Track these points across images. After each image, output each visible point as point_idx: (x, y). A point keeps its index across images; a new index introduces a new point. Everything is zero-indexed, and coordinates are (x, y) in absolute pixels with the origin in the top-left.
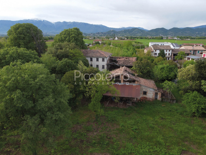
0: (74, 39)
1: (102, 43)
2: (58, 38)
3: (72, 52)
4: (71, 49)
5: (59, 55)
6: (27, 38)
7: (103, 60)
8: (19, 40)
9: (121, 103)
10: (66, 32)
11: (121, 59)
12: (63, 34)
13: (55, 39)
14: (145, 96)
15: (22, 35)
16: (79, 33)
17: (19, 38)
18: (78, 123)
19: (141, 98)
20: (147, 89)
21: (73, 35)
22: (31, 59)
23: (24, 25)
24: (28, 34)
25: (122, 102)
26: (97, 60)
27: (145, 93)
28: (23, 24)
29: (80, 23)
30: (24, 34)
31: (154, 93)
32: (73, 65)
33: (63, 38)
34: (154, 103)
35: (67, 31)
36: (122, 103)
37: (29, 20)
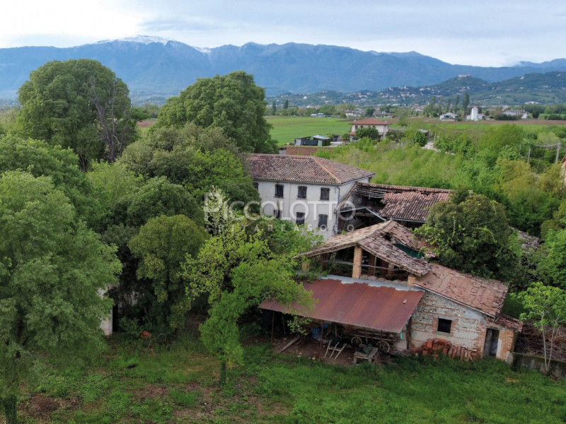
0: (228, 113)
1: (388, 134)
2: (172, 110)
3: (203, 158)
4: (203, 151)
5: (156, 169)
6: (75, 112)
7: (325, 195)
8: (50, 117)
9: (335, 349)
10: (203, 88)
11: (400, 196)
12: (190, 98)
13: (162, 115)
14: (442, 336)
15: (61, 101)
16: (248, 90)
17: (51, 109)
18: (160, 381)
19: (427, 343)
20: (453, 310)
21: (225, 100)
22: (49, 171)
23: (72, 67)
24: (79, 98)
25: (339, 347)
26: (302, 194)
27: (445, 325)
28: (67, 64)
29: (318, 47)
30: (66, 97)
31: (484, 330)
32: (182, 200)
33: (188, 109)
34: (474, 369)
35: (204, 84)
36: (340, 351)
37: (116, 41)
